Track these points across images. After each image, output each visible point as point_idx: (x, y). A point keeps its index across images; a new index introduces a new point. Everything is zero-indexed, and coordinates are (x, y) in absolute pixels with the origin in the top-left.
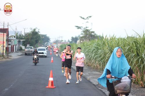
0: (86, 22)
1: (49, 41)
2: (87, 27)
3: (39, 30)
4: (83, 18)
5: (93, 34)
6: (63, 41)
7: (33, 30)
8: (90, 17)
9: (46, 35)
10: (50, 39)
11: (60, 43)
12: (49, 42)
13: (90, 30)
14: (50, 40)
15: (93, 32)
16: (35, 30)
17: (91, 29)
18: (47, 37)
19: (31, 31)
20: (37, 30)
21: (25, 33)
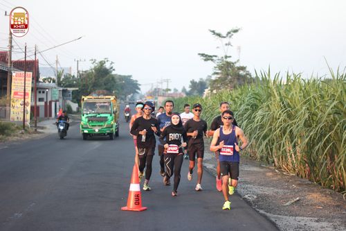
0: (226, 45)
1: (137, 90)
2: (228, 55)
3: (112, 63)
4: (219, 35)
5: (241, 72)
6: (170, 90)
7: (99, 65)
8: (236, 31)
9: (130, 76)
10: (140, 87)
11: (163, 95)
12: (137, 93)
13: (235, 63)
14: (139, 89)
15: (243, 68)
16: (102, 63)
17: (238, 61)
18: (132, 81)
19: (93, 66)
20: (107, 66)
21: (78, 72)
